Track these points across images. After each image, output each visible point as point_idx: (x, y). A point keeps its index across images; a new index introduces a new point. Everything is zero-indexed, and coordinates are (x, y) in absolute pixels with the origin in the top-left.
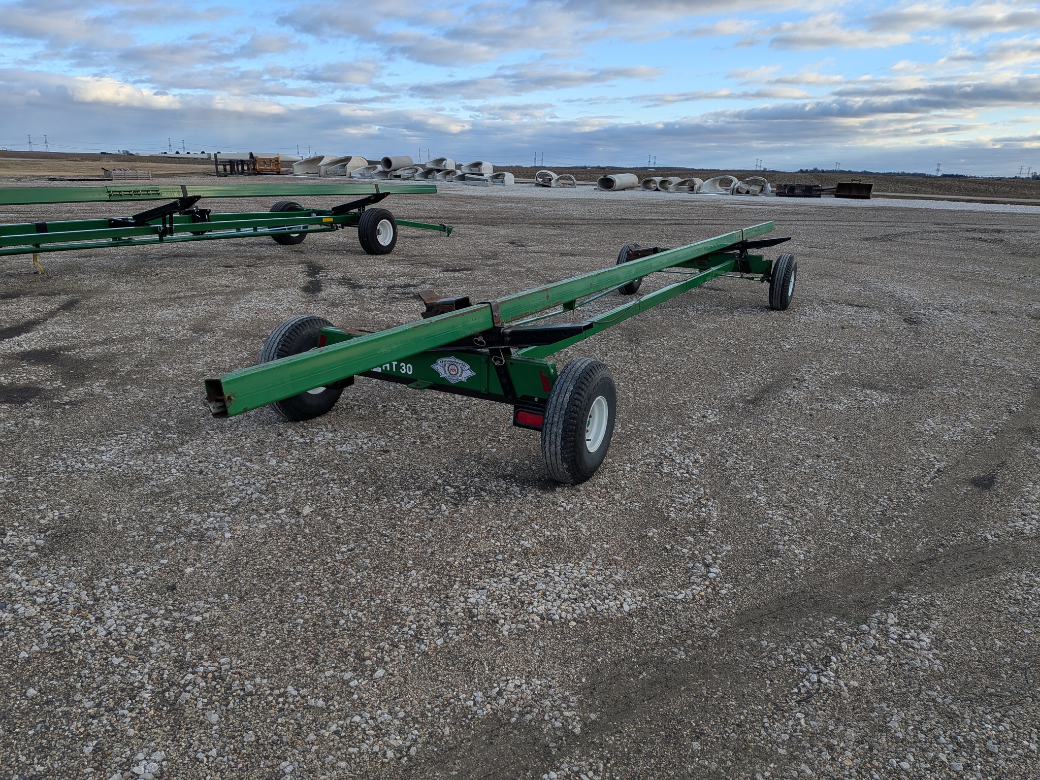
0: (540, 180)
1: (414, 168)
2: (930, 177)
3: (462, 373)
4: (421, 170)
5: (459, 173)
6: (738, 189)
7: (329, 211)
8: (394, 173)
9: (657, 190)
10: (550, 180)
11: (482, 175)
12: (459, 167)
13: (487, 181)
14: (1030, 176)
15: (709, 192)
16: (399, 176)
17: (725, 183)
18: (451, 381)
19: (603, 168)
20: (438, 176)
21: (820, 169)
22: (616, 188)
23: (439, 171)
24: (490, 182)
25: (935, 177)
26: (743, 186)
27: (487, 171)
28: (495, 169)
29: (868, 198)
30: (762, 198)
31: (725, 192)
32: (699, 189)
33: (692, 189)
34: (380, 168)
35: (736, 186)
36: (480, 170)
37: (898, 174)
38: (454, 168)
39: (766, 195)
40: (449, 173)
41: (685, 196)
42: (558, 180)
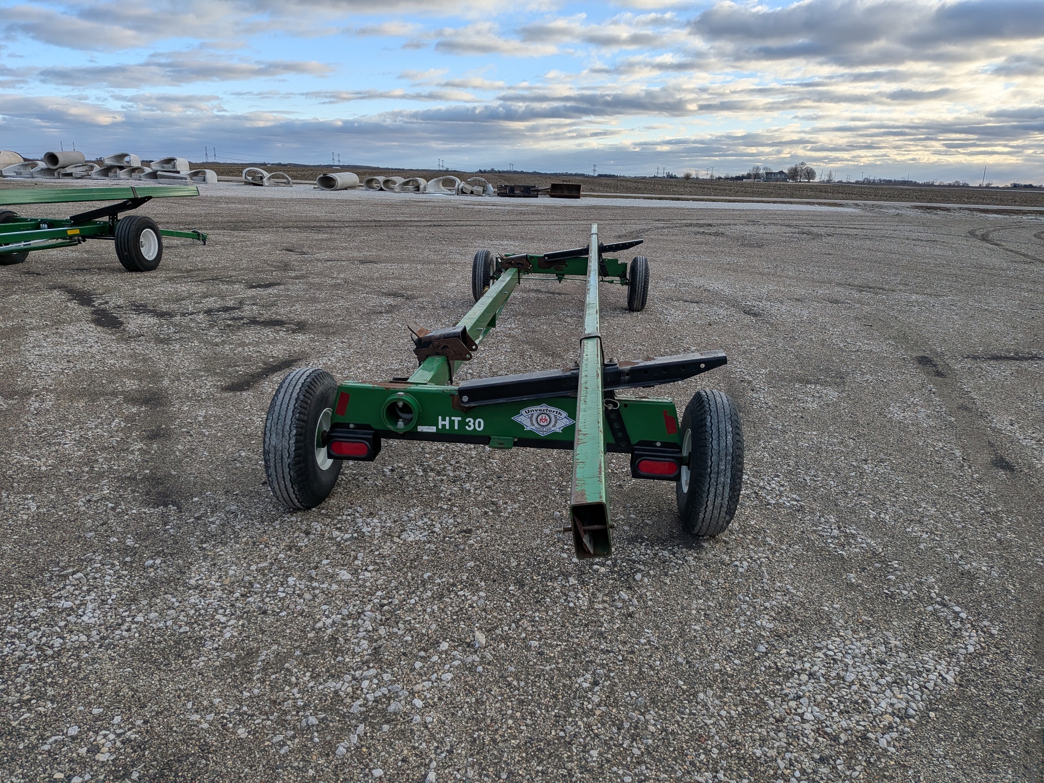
0: (250, 178)
1: (88, 165)
2: (588, 177)
3: (556, 422)
4: (97, 168)
5: (148, 170)
6: (462, 189)
7: (67, 221)
8: (63, 171)
9: (381, 189)
10: (262, 178)
11: (178, 172)
12: (147, 163)
13: (186, 179)
14: (665, 176)
15: (435, 193)
16: (70, 175)
17: (448, 183)
18: (541, 434)
19: (285, 165)
20: (122, 174)
21: (496, 169)
22: (338, 188)
23: (121, 168)
24: (189, 180)
25: (593, 177)
26: (467, 186)
27: (184, 169)
28: (192, 165)
29: (578, 197)
30: (485, 199)
31: (450, 193)
32: (425, 188)
33: (417, 189)
34: (42, 165)
35: (460, 187)
36: (174, 166)
37: (563, 175)
38: (139, 165)
39: (489, 195)
40: (134, 170)
41: (411, 196)
42: (269, 178)
